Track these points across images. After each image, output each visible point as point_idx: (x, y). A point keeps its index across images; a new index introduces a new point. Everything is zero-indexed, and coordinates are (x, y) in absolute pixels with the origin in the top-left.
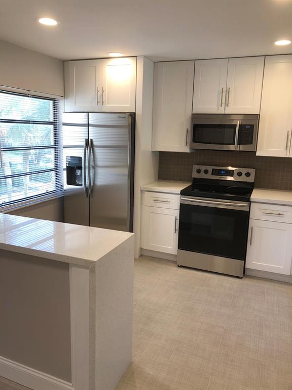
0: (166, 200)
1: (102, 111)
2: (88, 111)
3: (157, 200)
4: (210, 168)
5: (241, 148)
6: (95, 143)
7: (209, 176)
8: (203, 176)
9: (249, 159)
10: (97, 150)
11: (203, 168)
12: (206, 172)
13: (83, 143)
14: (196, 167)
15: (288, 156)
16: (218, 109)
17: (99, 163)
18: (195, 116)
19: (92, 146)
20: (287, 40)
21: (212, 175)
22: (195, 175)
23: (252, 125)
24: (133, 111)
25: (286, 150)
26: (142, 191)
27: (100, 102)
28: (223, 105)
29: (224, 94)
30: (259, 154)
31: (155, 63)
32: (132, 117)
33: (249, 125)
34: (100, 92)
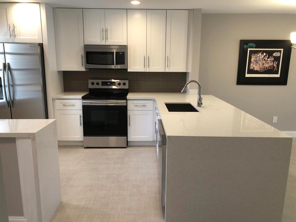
0: (72, 104)
1: (15, 42)
2: (4, 42)
3: (65, 105)
4: (100, 81)
5: (119, 67)
7: (100, 86)
8: (95, 86)
10: (14, 72)
11: (95, 81)
12: (98, 84)
13: (1, 67)
14: (90, 81)
15: (146, 71)
16: (101, 42)
18: (86, 46)
21: (102, 85)
22: (90, 86)
23: (124, 53)
24: (41, 42)
25: (144, 67)
26: (53, 100)
27: (13, 35)
28: (104, 39)
29: (104, 32)
30: (129, 70)
31: (53, 8)
32: (41, 47)
33: (121, 52)
34: (12, 28)
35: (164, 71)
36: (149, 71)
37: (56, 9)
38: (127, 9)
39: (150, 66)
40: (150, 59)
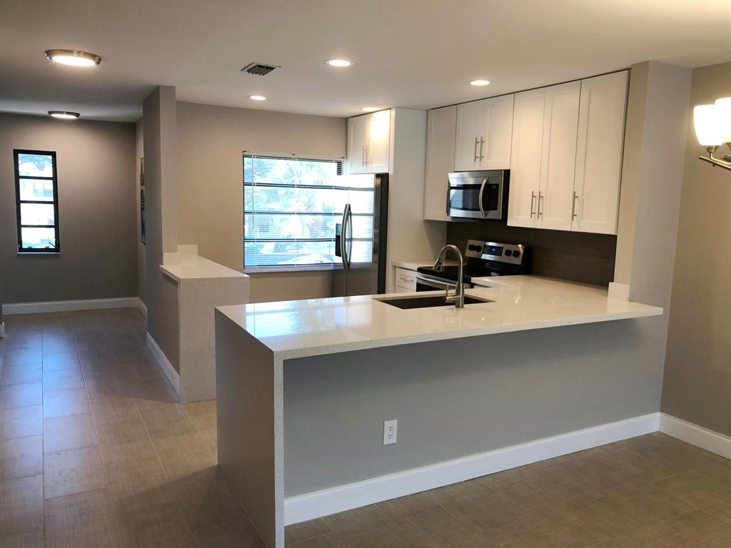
0: (410, 279)
3: (404, 279)
4: (483, 244)
6: (352, 210)
8: (474, 254)
10: (353, 218)
14: (469, 242)
15: (535, 227)
16: (475, 165)
17: (355, 235)
18: (452, 175)
19: (349, 212)
20: (486, 79)
23: (497, 185)
24: (386, 171)
25: (531, 217)
26: (395, 267)
27: (365, 162)
28: (478, 160)
29: (479, 145)
30: (510, 223)
31: (427, 111)
32: (383, 178)
33: (495, 185)
34: (366, 151)
36: (541, 226)
37: (429, 111)
38: (514, 93)
39: (544, 215)
40: (544, 198)
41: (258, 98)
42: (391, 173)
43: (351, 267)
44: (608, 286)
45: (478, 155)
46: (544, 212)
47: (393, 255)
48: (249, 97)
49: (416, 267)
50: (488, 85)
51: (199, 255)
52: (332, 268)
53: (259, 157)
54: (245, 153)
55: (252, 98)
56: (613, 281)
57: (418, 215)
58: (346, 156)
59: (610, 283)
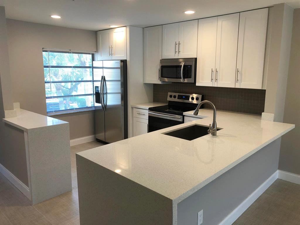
0: (143, 114)
1: (112, 59)
2: (103, 60)
3: (139, 114)
4: (177, 94)
5: (186, 81)
6: (106, 79)
7: (176, 100)
8: (172, 99)
9: (193, 88)
10: (107, 83)
11: (173, 94)
12: (175, 97)
13: (100, 79)
14: (169, 94)
15: (213, 86)
16: (175, 56)
17: (108, 91)
18: (162, 61)
19: (105, 80)
20: (192, 11)
21: (178, 99)
22: (169, 99)
23: (191, 66)
24: (125, 59)
25: (211, 81)
26: (132, 108)
27: (111, 54)
28: (177, 53)
29: (177, 46)
30: (197, 84)
31: (143, 28)
32: (124, 63)
33: (190, 65)
34: (111, 48)
35: (234, 87)
36: (217, 86)
37: (144, 28)
38: (198, 19)
39: (218, 80)
40: (218, 72)
41: (56, 17)
42: (128, 60)
43: (107, 107)
44: (261, 114)
45: (177, 50)
46: (218, 78)
47: (132, 101)
48: (50, 16)
49: (147, 107)
50: (194, 13)
51: (20, 108)
52: (94, 109)
53: (51, 51)
54: (44, 49)
55: (52, 16)
56: (264, 112)
57: (141, 81)
58: (97, 51)
59: (262, 113)
